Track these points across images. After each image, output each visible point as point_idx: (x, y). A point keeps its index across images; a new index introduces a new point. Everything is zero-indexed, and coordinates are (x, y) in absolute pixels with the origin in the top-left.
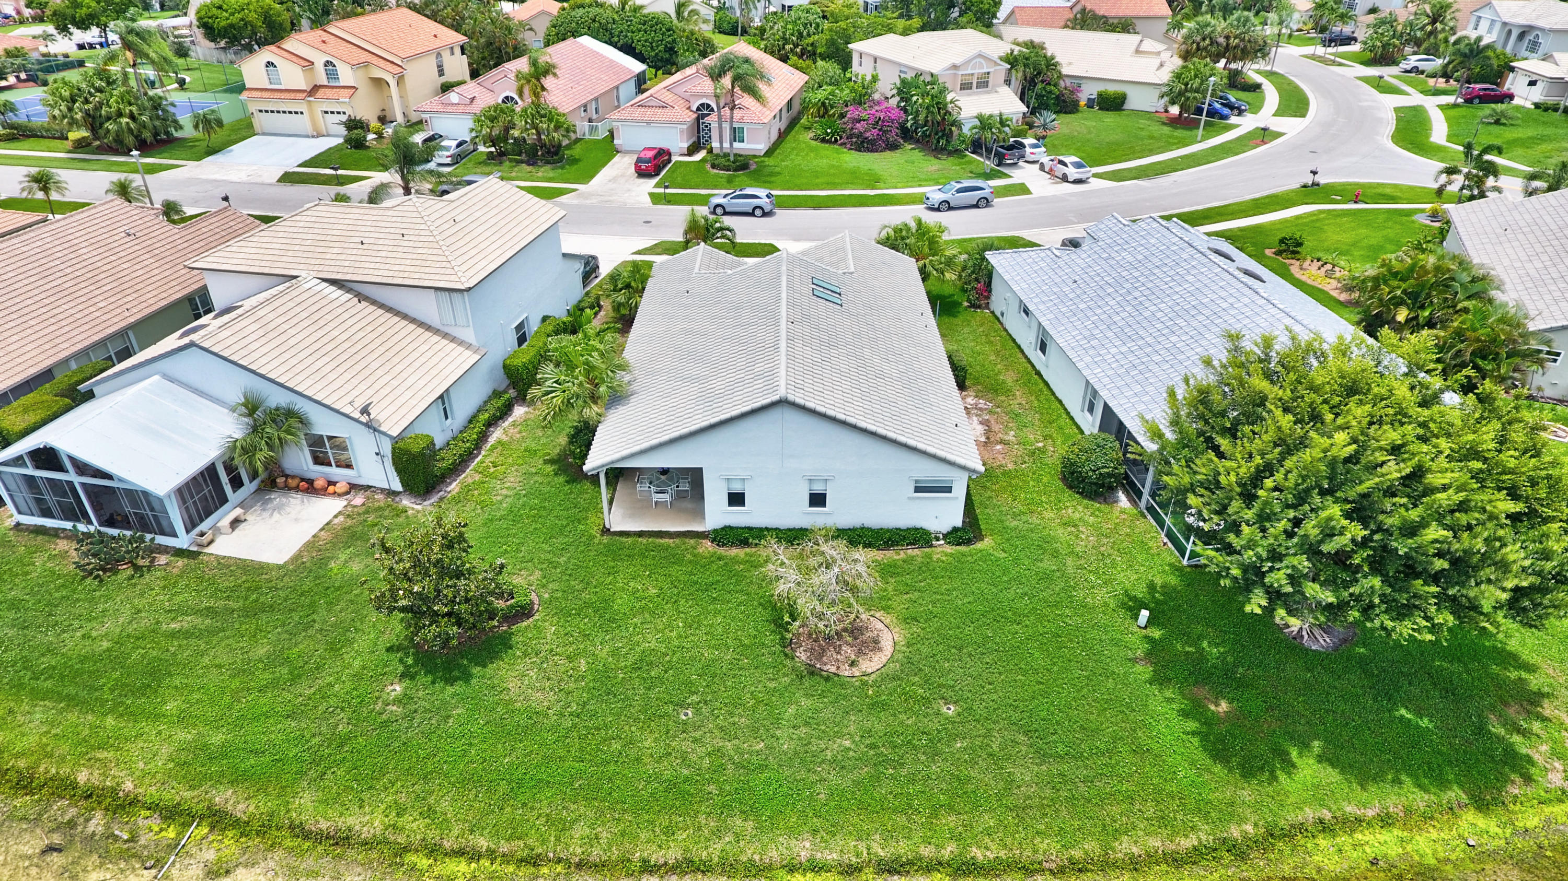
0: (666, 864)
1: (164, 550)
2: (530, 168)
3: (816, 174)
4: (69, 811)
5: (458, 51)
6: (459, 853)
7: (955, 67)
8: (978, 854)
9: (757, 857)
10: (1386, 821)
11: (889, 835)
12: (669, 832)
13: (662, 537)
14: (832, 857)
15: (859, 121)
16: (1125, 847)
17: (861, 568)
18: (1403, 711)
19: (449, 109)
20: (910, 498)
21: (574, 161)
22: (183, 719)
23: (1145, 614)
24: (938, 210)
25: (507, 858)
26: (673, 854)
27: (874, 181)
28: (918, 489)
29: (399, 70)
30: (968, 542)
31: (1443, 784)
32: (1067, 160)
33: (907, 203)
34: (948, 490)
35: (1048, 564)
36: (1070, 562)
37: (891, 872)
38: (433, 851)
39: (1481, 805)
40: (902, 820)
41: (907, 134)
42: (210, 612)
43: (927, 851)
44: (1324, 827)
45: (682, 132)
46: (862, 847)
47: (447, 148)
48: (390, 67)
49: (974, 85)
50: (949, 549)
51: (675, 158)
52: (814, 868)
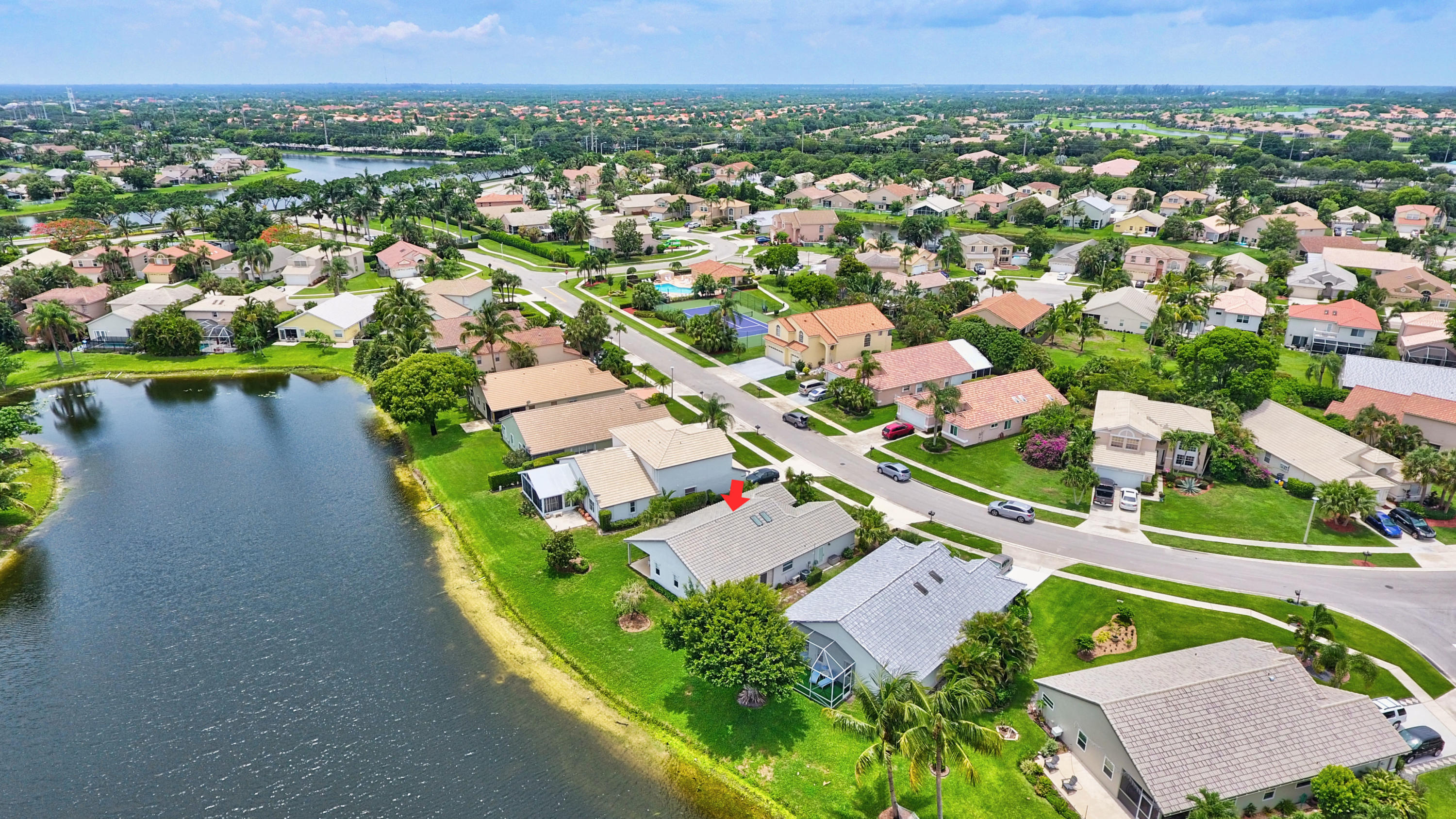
0: (539, 636)
1: (539, 515)
4: (472, 562)
6: (513, 611)
8: (591, 676)
10: (684, 740)
11: (581, 661)
12: (546, 632)
14: (565, 656)
15: (1033, 445)
16: (619, 698)
18: (730, 727)
19: (836, 370)
22: (501, 555)
25: (518, 617)
26: (541, 635)
31: (706, 743)
37: (575, 669)
38: (510, 607)
39: (711, 755)
40: (587, 660)
42: (530, 535)
43: (583, 668)
44: (667, 729)
46: (573, 659)
49: (1124, 446)
51: (914, 433)
52: (561, 657)
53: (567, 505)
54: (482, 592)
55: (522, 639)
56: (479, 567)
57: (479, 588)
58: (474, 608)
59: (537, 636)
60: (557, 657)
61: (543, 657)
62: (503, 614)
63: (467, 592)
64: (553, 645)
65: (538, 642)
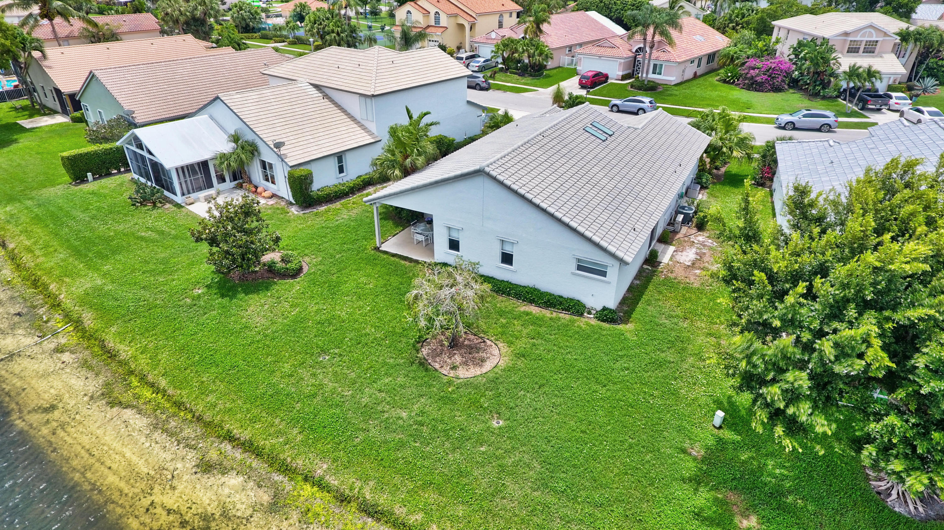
0: (238, 439)
1: (171, 202)
2: (518, 77)
3: (703, 99)
4: (38, 300)
5: (515, 15)
6: (152, 385)
7: (846, 34)
9: (289, 460)
11: (381, 486)
12: (253, 421)
13: (405, 260)
14: (333, 482)
15: (754, 69)
17: (470, 293)
19: (489, 41)
20: (573, 274)
21: (548, 76)
23: (720, 414)
24: (784, 128)
25: (169, 398)
26: (245, 435)
27: (748, 107)
28: (580, 268)
29: (474, 20)
30: (612, 321)
32: (925, 109)
33: (762, 123)
34: (604, 274)
35: (670, 356)
36: (691, 360)
37: (369, 514)
38: (144, 379)
40: (397, 480)
41: (795, 84)
42: (162, 232)
43: (400, 511)
45: (620, 64)
46: (358, 484)
47: (478, 62)
48: (469, 18)
49: (861, 50)
50: (594, 322)
51: (610, 81)
52: (320, 485)
53: (222, 179)
54: (66, 357)
55: (192, 457)
56: (56, 305)
57: (59, 350)
58: (46, 399)
59: (230, 438)
60: (308, 489)
61: (265, 498)
62: (127, 397)
63: (25, 363)
64: (287, 455)
65: (238, 455)
